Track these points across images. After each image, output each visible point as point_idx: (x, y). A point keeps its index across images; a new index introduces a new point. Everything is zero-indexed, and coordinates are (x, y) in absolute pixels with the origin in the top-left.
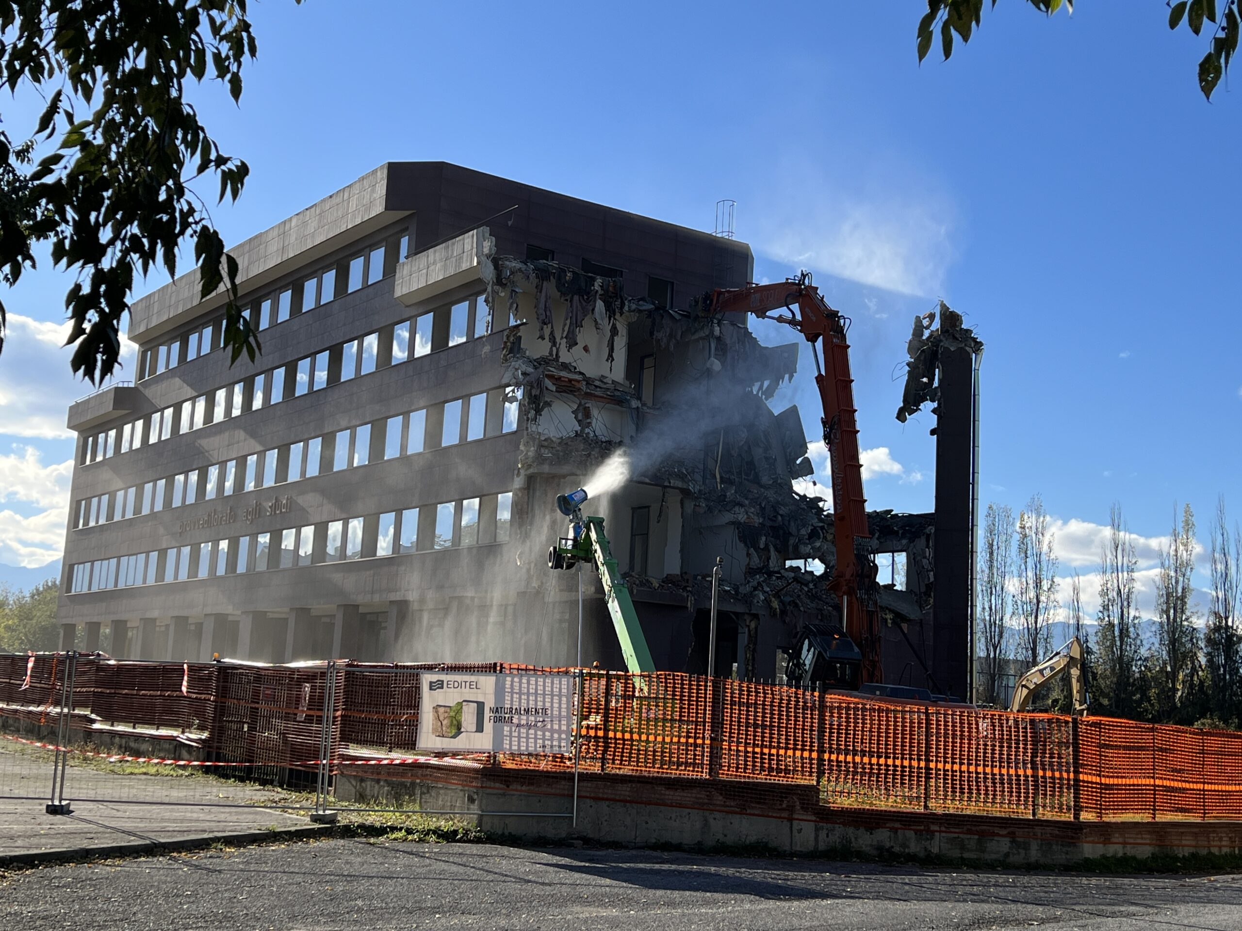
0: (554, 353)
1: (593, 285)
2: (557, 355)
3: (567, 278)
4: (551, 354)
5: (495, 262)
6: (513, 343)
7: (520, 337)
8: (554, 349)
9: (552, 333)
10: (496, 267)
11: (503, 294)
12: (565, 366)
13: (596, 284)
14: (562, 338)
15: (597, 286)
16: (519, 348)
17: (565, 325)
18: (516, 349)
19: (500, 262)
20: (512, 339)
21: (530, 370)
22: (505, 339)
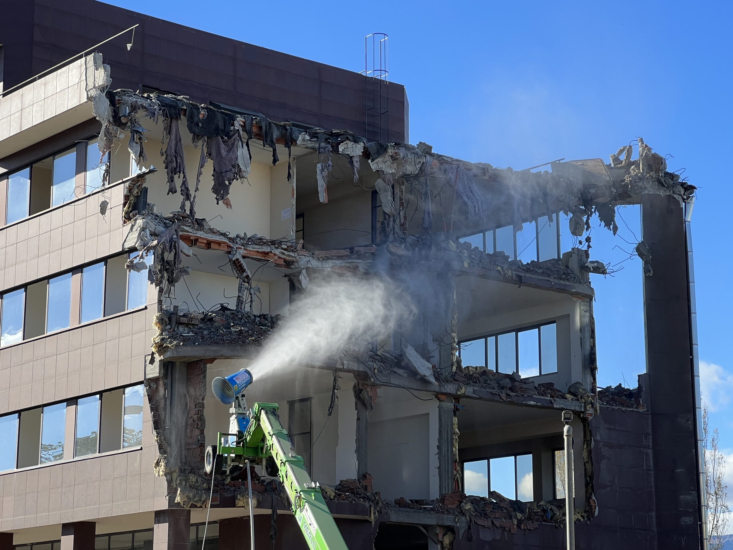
0: (188, 208)
1: (233, 125)
2: (191, 210)
3: (201, 116)
5: (111, 96)
6: (137, 197)
7: (146, 190)
8: (188, 204)
9: (184, 183)
10: (113, 103)
11: (122, 136)
12: (202, 225)
14: (197, 189)
16: (145, 203)
17: (200, 173)
18: (141, 205)
19: (117, 98)
20: (135, 191)
21: (161, 228)
22: (126, 193)
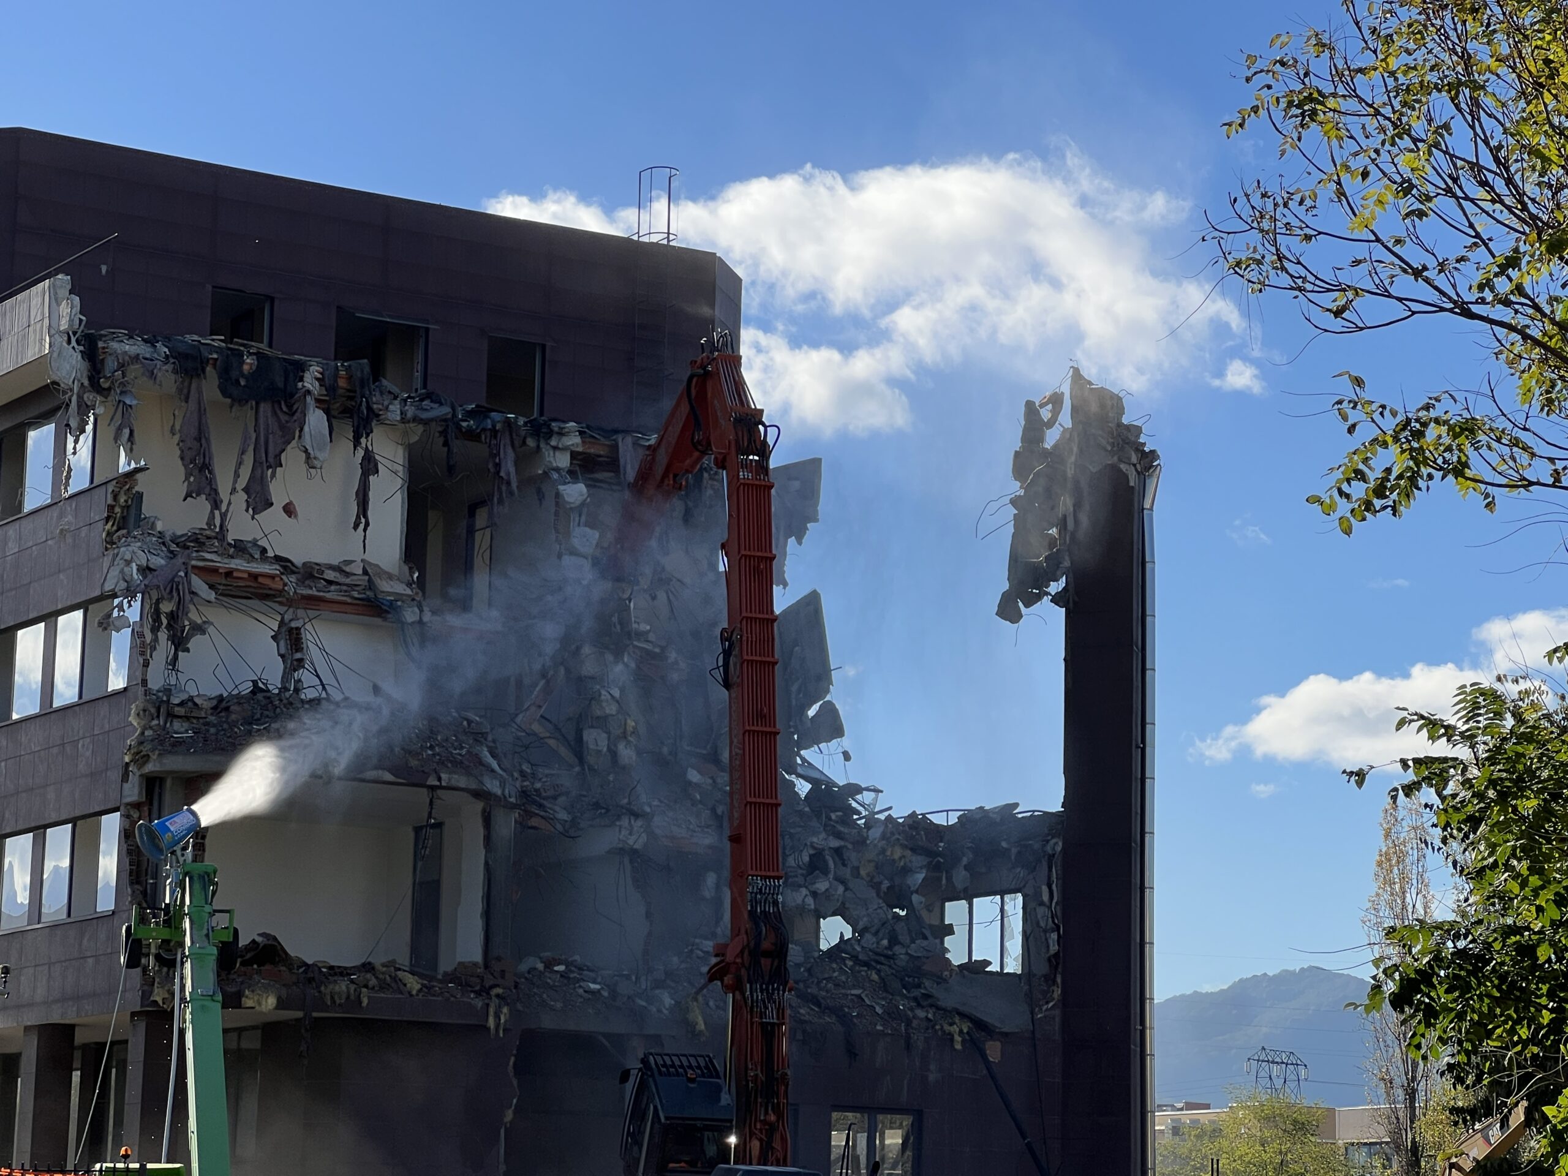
0: (218, 522)
1: (301, 379)
3: (246, 367)
4: (210, 523)
5: (85, 344)
6: (126, 509)
10: (87, 354)
12: (240, 548)
13: (308, 377)
14: (234, 491)
15: (310, 381)
17: (240, 464)
20: (123, 499)
21: (158, 560)
22: (110, 501)
